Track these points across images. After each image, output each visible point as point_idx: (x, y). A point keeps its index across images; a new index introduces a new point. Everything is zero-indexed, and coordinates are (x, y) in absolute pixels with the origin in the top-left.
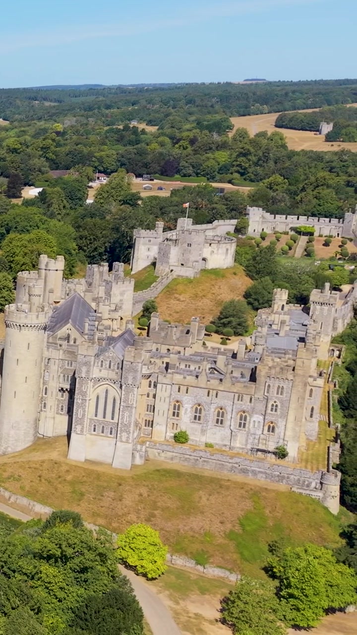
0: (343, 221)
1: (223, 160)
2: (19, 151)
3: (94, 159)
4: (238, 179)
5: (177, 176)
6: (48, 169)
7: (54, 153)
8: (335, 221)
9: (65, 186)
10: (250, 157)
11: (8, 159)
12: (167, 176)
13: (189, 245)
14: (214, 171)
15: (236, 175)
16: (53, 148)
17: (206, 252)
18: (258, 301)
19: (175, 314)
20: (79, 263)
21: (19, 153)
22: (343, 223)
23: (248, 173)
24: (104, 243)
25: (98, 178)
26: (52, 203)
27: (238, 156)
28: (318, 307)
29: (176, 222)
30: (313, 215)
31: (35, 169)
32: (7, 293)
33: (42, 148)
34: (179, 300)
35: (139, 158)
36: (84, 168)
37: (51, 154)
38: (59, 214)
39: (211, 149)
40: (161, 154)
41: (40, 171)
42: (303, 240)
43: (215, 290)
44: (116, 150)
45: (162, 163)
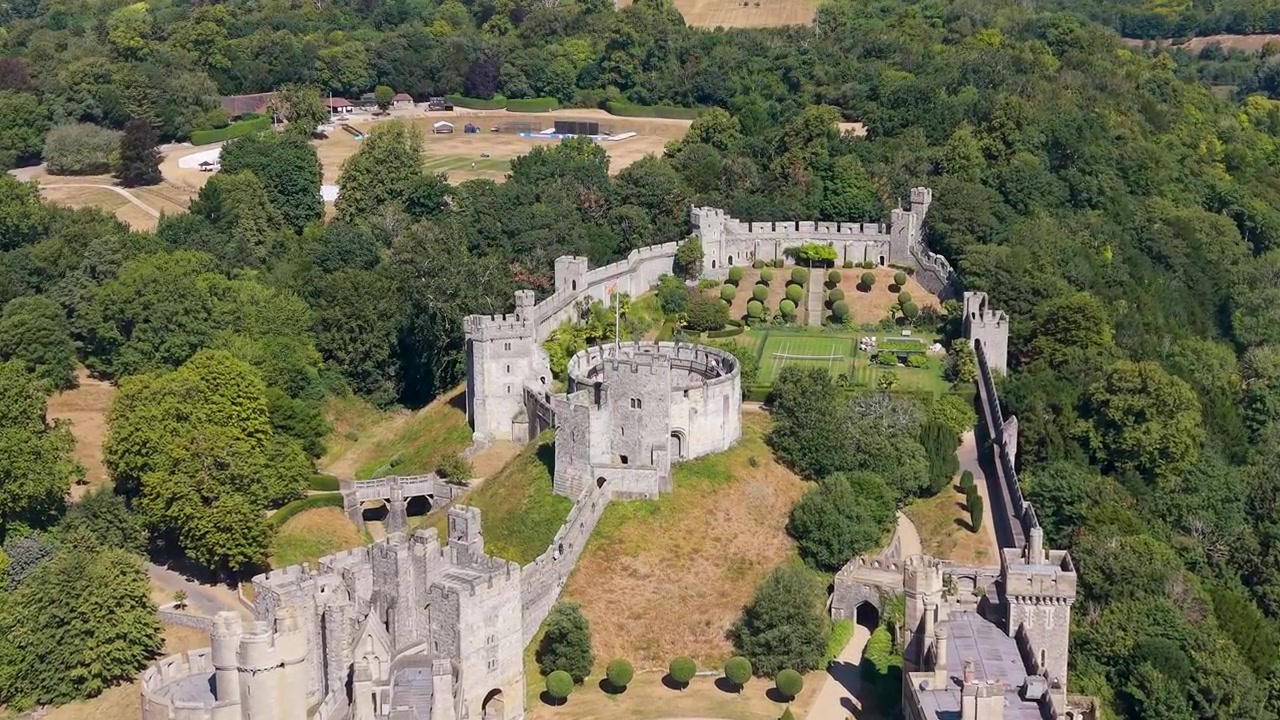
1: (583, 56)
2: (140, 54)
3: (318, 64)
4: (617, 101)
5: (499, 97)
6: (216, 96)
7: (227, 52)
10: (633, 51)
11: (116, 77)
12: (478, 97)
14: (569, 84)
15: (613, 91)
16: (220, 41)
21: (141, 60)
23: (634, 84)
25: (335, 110)
27: (608, 47)
33: (196, 42)
35: (414, 57)
36: (300, 93)
37: (219, 57)
39: (554, 32)
40: (459, 47)
41: (198, 102)
44: (364, 41)
45: (465, 68)
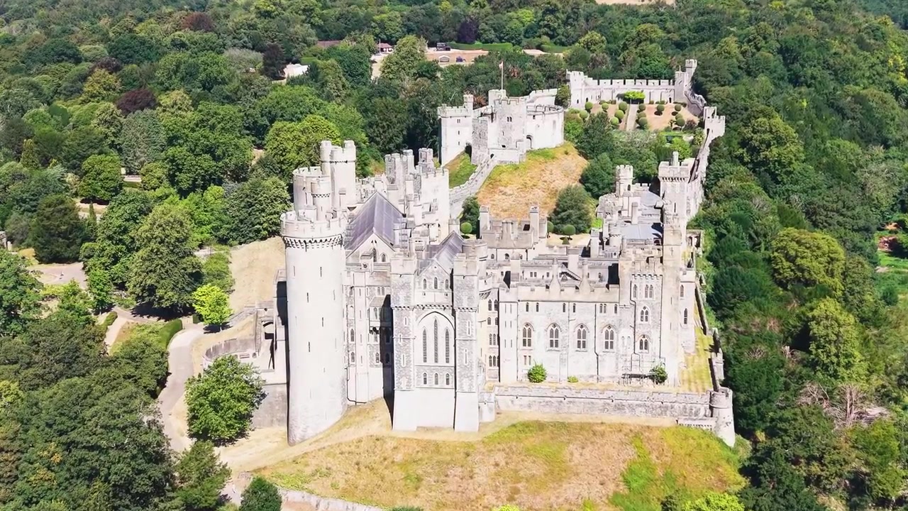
0: (674, 82)
1: (529, 19)
2: (273, 14)
3: (373, 24)
4: (548, 44)
5: (477, 43)
6: (315, 39)
7: (321, 17)
8: (665, 82)
9: (341, 58)
10: (558, 14)
11: (259, 26)
12: (465, 43)
13: (510, 119)
14: (519, 35)
15: (545, 38)
16: (318, 10)
17: (530, 126)
18: (598, 186)
19: (502, 213)
20: (373, 161)
21: (273, 18)
22: (674, 84)
23: (558, 35)
24: (402, 131)
25: (382, 50)
26: (327, 81)
27: (544, 13)
28: (669, 183)
29: (487, 95)
30: (641, 77)
31: (298, 39)
32: (280, 206)
33: (304, 10)
34: (505, 194)
35: (427, 20)
36: (362, 36)
37: (317, 19)
38: (338, 96)
39: (512, 6)
40: (455, 14)
41: (305, 41)
42: (633, 108)
43: (547, 177)
44: (400, 11)
45: (458, 26)
